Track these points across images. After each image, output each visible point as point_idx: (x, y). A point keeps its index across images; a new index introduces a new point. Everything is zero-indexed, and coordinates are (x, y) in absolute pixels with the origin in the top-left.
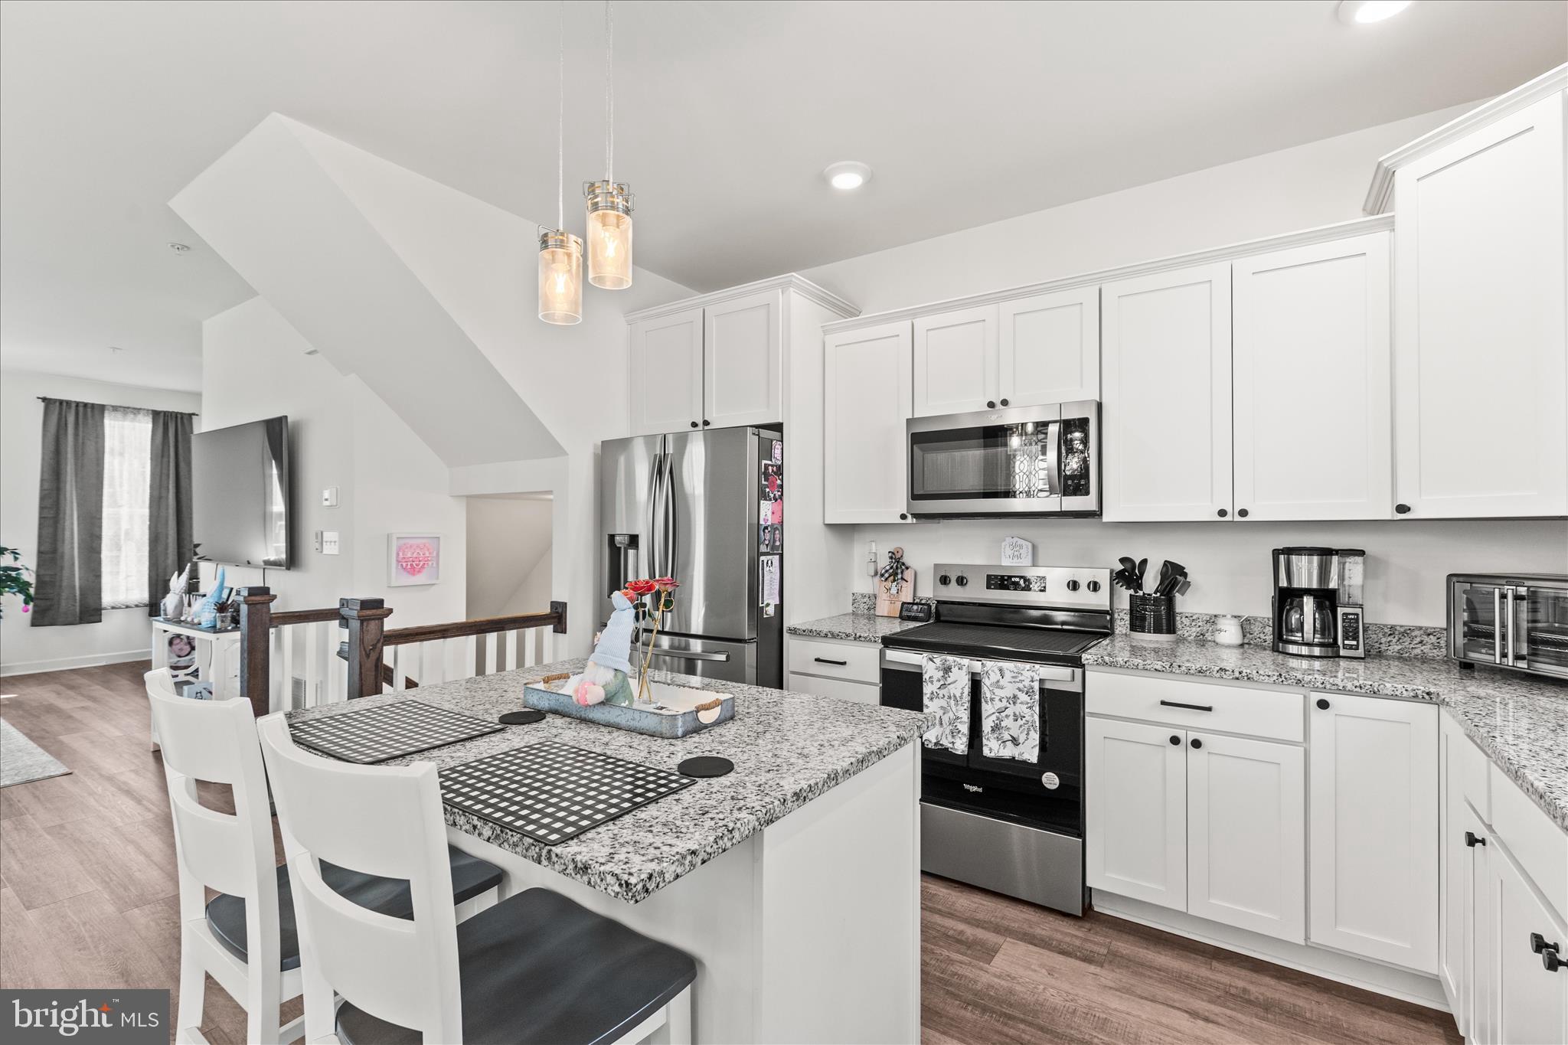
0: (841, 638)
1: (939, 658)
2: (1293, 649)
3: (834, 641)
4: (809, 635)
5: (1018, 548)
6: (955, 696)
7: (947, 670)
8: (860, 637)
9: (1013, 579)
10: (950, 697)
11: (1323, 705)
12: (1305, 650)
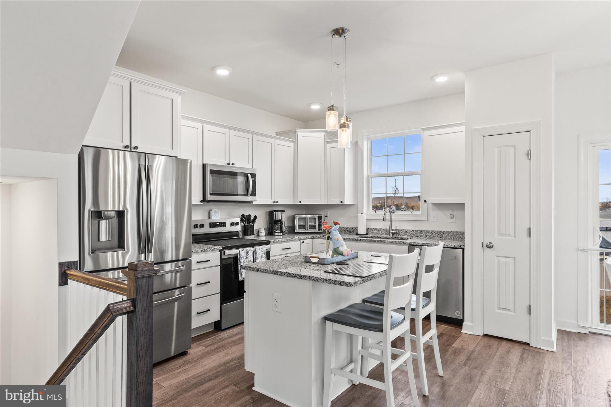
0: (208, 251)
1: (245, 249)
2: (276, 234)
3: (205, 252)
4: (195, 253)
5: (216, 213)
6: (250, 260)
7: (247, 253)
8: (215, 249)
9: (217, 224)
10: (249, 261)
11: (303, 242)
12: (279, 234)
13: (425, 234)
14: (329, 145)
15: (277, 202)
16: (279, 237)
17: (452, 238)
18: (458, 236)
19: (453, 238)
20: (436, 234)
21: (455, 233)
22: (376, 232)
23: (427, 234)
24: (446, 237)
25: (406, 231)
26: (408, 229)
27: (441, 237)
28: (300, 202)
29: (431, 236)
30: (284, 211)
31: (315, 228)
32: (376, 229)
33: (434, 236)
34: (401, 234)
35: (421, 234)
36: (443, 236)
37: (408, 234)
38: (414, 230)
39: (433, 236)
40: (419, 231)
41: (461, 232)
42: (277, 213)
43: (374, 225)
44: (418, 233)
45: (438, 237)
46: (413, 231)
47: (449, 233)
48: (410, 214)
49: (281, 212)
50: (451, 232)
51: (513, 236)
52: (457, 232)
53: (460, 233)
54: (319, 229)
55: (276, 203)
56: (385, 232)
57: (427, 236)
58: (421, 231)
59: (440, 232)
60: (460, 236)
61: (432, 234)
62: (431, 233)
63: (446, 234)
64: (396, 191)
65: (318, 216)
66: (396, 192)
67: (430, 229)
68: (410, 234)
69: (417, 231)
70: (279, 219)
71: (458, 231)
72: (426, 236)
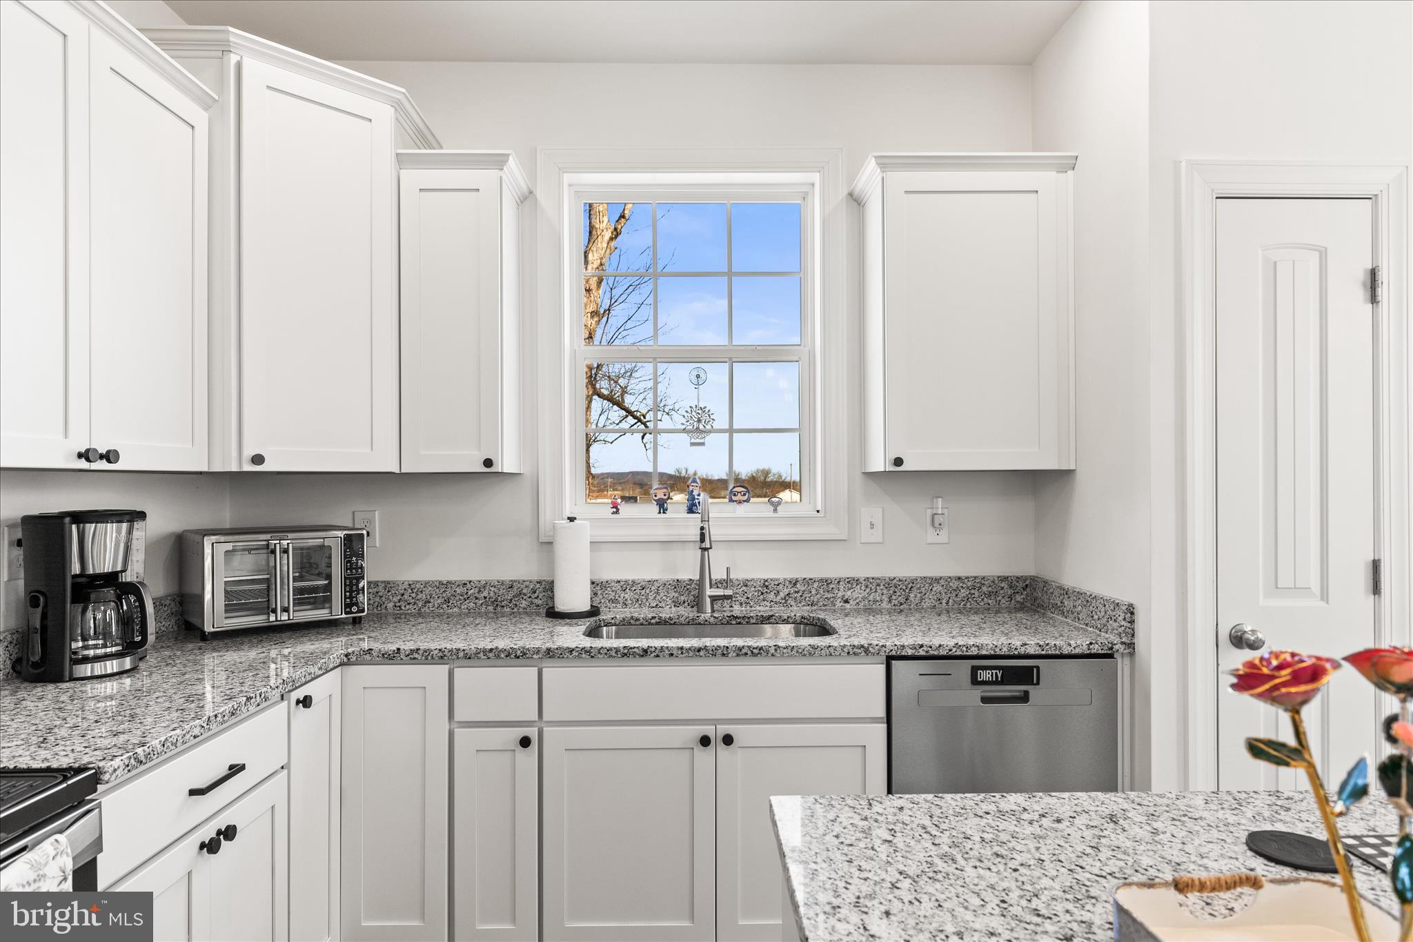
11: (306, 702)
12: (112, 666)
13: (840, 594)
14: (414, 178)
15: (110, 456)
16: (110, 687)
17: (944, 601)
18: (964, 593)
19: (947, 603)
20: (885, 592)
21: (954, 584)
22: (628, 595)
23: (849, 593)
24: (922, 599)
25: (765, 584)
26: (772, 577)
27: (903, 601)
28: (258, 459)
29: (864, 598)
30: (141, 515)
31: (327, 601)
32: (626, 585)
33: (878, 598)
34: (743, 599)
35: (827, 595)
36: (912, 595)
37: (772, 596)
38: (797, 581)
39: (871, 598)
40: (816, 585)
41: (975, 577)
42: (90, 528)
43: (619, 569)
44: (814, 592)
45: (890, 601)
46: (795, 584)
47: (931, 584)
48: (772, 514)
49: (125, 526)
50: (938, 580)
51: (1318, 593)
52: (959, 578)
53: (970, 584)
54: (347, 606)
55: (103, 465)
56: (672, 594)
57: (851, 602)
58: (827, 582)
59: (900, 580)
60: (973, 591)
61: (868, 590)
62: (867, 587)
63: (919, 588)
64: (699, 421)
65: (341, 534)
66: (701, 427)
67: (861, 574)
68: (782, 595)
69: (808, 582)
70: (107, 568)
71: (962, 573)
72: (847, 601)
